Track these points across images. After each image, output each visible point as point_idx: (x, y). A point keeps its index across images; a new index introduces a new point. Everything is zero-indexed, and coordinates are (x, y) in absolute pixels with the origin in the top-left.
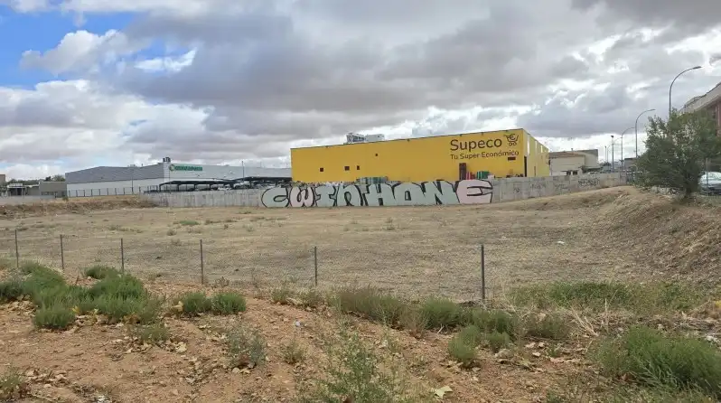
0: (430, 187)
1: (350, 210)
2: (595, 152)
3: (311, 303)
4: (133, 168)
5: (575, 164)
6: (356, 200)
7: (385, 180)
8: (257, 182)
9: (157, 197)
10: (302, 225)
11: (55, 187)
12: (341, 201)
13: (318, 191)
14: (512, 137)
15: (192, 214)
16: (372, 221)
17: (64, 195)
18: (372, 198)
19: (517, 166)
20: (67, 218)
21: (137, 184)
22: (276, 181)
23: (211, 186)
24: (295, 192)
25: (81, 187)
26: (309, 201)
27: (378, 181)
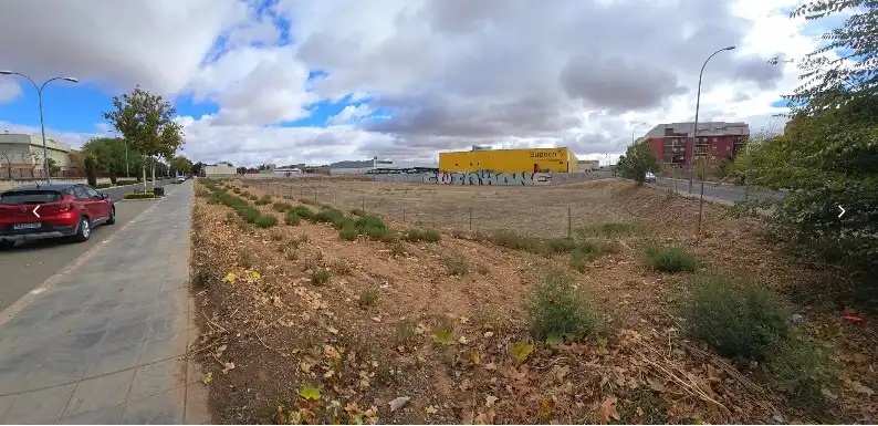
0: (519, 176)
1: (472, 187)
2: (597, 162)
3: (478, 239)
4: (359, 162)
5: (589, 167)
6: (476, 181)
7: (492, 172)
8: (419, 170)
9: (370, 176)
10: (446, 193)
11: (325, 170)
12: (466, 181)
13: (454, 175)
14: (561, 151)
15: (387, 185)
16: (488, 193)
17: (329, 173)
18: (485, 181)
19: (564, 167)
20: (330, 184)
21: (361, 170)
22: (429, 170)
23: (397, 171)
24: (440, 176)
25: (337, 170)
26: (448, 181)
27: (488, 171)
